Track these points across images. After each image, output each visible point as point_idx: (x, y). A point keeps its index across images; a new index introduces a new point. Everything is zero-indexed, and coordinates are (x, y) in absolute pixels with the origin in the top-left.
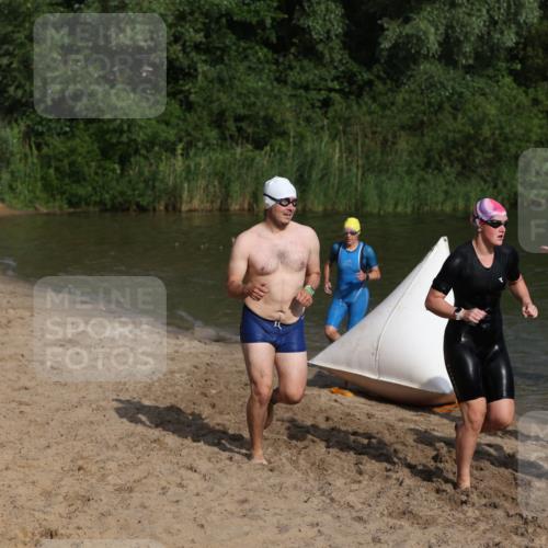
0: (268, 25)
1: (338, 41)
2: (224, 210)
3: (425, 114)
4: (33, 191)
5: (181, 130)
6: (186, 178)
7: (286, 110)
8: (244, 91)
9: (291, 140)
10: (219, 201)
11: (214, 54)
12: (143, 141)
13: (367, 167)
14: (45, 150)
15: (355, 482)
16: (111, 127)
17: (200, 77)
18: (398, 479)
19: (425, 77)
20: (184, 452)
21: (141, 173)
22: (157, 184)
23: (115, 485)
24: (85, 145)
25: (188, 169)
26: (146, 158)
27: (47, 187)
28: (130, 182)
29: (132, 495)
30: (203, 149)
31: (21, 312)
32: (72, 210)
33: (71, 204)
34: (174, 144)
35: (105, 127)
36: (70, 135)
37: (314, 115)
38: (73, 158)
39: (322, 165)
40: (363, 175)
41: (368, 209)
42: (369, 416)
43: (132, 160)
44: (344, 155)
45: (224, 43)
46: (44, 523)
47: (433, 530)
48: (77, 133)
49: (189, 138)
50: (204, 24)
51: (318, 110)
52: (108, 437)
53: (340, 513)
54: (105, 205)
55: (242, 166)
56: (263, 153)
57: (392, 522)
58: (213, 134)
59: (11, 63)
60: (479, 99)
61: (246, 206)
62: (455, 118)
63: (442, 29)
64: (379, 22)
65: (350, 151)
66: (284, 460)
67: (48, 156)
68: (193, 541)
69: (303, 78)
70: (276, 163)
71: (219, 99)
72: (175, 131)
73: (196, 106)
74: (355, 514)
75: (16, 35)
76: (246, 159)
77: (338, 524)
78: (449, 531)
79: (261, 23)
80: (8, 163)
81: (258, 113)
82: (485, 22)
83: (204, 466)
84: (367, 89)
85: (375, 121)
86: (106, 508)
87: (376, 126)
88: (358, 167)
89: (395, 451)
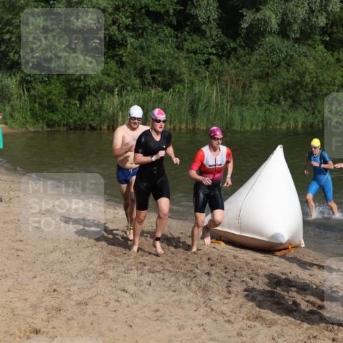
0: (171, 14)
1: (215, 23)
3: (269, 68)
4: (25, 118)
5: (118, 79)
6: (120, 109)
7: (183, 66)
8: (156, 55)
9: (186, 85)
11: (137, 32)
12: (94, 86)
13: (233, 101)
14: (32, 92)
15: (226, 298)
16: (74, 78)
17: (129, 46)
19: (269, 45)
20: (120, 280)
21: (92, 106)
22: (102, 113)
23: (76, 301)
24: (58, 89)
25: (122, 104)
26: (96, 97)
27: (34, 115)
28: (85, 111)
29: (87, 306)
30: (131, 91)
31: (17, 193)
32: (49, 129)
33: (48, 126)
34: (113, 88)
35: (70, 77)
36: (47, 83)
37: (200, 70)
38: (50, 97)
39: (205, 101)
40: (231, 106)
41: (234, 128)
42: (235, 257)
43: (87, 98)
44: (219, 94)
45: (144, 24)
46: (32, 325)
47: (274, 328)
48: (52, 81)
49: (122, 84)
50: (131, 13)
51: (202, 66)
52: (71, 270)
53: (217, 318)
54: (70, 126)
55: (156, 101)
56: (168, 93)
57: (249, 323)
58: (137, 82)
59: (11, 38)
60: (303, 59)
62: (288, 71)
63: (280, 16)
64: (241, 11)
65: (222, 91)
66: (182, 285)
67: (34, 96)
68: (125, 336)
69: (193, 46)
70: (176, 100)
71: (141, 60)
72: (113, 80)
73: (126, 64)
74: (226, 318)
75: (14, 21)
76: (158, 97)
77: (215, 325)
78: (285, 329)
79: (167, 12)
80: (10, 101)
81: (165, 69)
82: (306, 11)
83: (132, 289)
84: (233, 53)
85: (238, 73)
86: (71, 315)
87: (239, 76)
88: (227, 102)
89: (251, 279)
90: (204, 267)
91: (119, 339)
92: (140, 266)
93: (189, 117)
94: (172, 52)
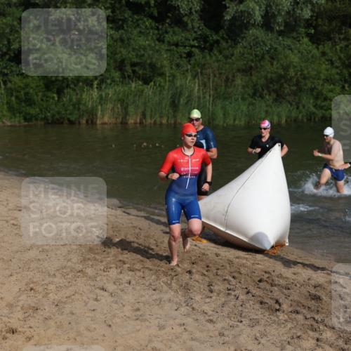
0: (152, 5)
1: (197, 15)
2: (124, 123)
3: (252, 61)
4: (1, 112)
6: (100, 103)
7: (164, 59)
8: (137, 47)
9: (167, 79)
10: (121, 117)
11: (117, 23)
12: (72, 79)
13: (215, 95)
14: (9, 85)
15: (208, 297)
18: (235, 296)
19: (253, 38)
20: (98, 279)
21: (71, 100)
22: (81, 107)
23: (53, 300)
24: (34, 82)
25: (101, 97)
26: (74, 90)
27: (10, 108)
28: (64, 105)
29: (65, 306)
30: (111, 84)
32: (26, 123)
33: (25, 119)
34: (92, 81)
37: (182, 62)
38: (27, 90)
39: (187, 94)
40: (213, 101)
41: (217, 122)
42: (217, 255)
43: (65, 91)
44: (201, 88)
45: (124, 16)
46: (8, 324)
47: (258, 328)
49: (101, 77)
50: (111, 4)
51: (184, 59)
52: (49, 268)
53: (198, 317)
54: (47, 120)
55: (136, 95)
56: (149, 87)
57: (231, 322)
58: (117, 75)
60: (288, 52)
61: (138, 121)
62: (272, 64)
63: (263, 7)
64: (224, 3)
65: (205, 85)
66: (162, 284)
67: (11, 89)
68: (104, 335)
69: (175, 39)
70: (158, 93)
71: (120, 52)
74: (207, 318)
76: (138, 91)
77: (197, 324)
78: (268, 329)
79: (148, 3)
81: (146, 61)
82: (291, 2)
83: (111, 287)
84: (216, 45)
85: (221, 66)
86: (48, 314)
87: (222, 69)
88: (210, 96)
89: (233, 277)
90: (186, 266)
91: (97, 339)
92: (119, 264)
93: (171, 111)
94: (153, 45)
